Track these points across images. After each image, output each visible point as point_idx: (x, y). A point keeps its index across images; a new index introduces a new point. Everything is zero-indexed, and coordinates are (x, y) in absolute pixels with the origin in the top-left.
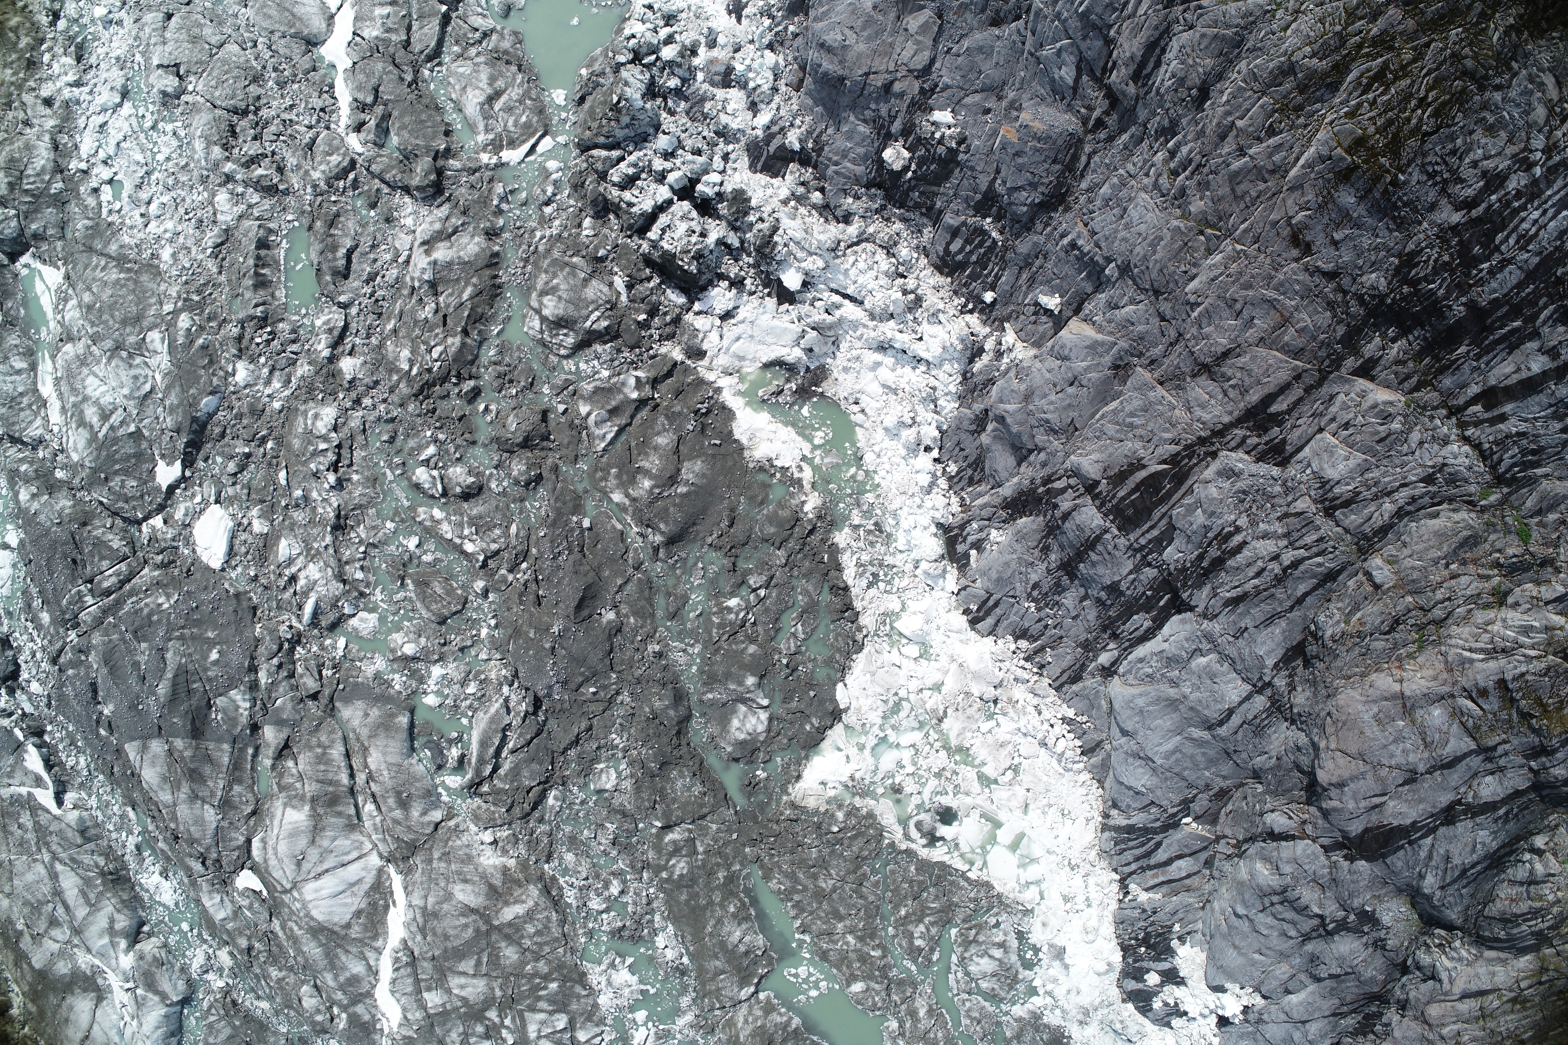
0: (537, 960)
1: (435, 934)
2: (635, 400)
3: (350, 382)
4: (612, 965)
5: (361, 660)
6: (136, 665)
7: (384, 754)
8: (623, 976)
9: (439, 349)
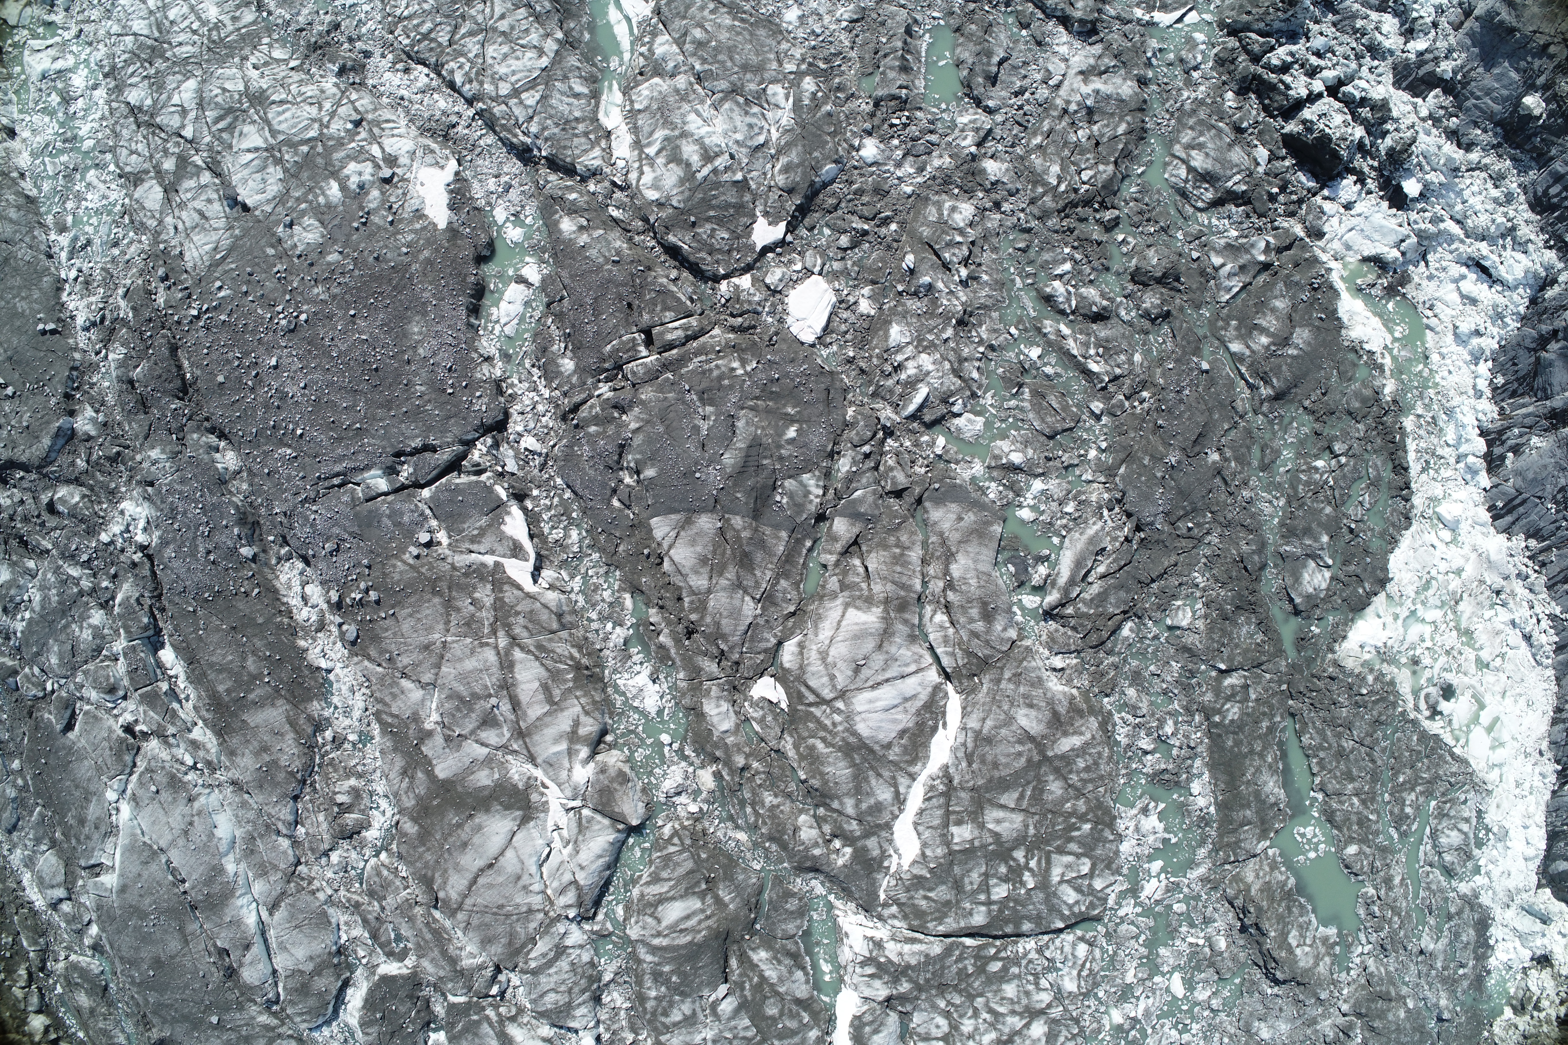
0: (1077, 798)
1: (983, 762)
2: (1261, 263)
3: (992, 184)
4: (1145, 811)
5: (957, 463)
6: (696, 429)
7: (975, 561)
8: (1152, 822)
9: (1090, 173)
